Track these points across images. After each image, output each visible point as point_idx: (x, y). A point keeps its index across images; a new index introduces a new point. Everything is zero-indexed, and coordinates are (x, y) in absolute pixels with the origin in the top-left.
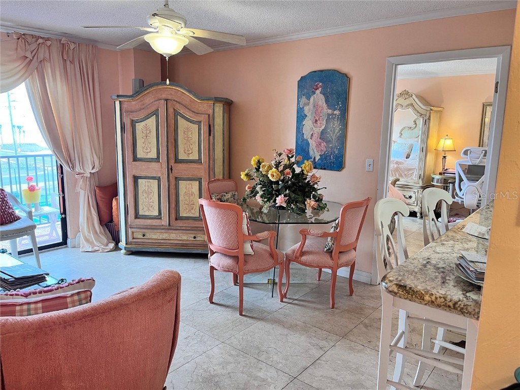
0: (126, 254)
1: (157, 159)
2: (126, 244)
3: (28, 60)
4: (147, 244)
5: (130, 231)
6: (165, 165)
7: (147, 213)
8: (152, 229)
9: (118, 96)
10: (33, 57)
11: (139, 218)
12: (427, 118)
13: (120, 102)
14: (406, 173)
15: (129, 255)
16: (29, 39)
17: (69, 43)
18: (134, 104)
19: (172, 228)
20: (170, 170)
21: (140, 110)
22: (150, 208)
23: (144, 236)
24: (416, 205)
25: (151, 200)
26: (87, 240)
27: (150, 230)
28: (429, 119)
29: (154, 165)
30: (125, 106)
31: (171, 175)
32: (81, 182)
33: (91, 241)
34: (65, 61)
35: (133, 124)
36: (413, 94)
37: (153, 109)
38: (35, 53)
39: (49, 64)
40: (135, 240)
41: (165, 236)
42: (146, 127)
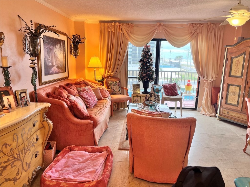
0: (218, 119)
1: (241, 77)
2: (219, 115)
3: (192, 34)
4: (229, 117)
5: (222, 109)
6: (244, 80)
7: (231, 103)
8: (232, 111)
9: (227, 46)
10: (195, 33)
11: (227, 104)
13: (227, 48)
15: (220, 120)
16: (194, 25)
17: (211, 24)
18: (234, 49)
19: (243, 112)
20: (247, 83)
21: (236, 52)
22: (233, 100)
23: (228, 113)
25: (234, 97)
26: (204, 110)
27: (231, 111)
29: (239, 80)
30: (229, 50)
31: (247, 85)
32: (206, 84)
33: (205, 110)
34: (208, 32)
35: (232, 59)
37: (243, 52)
38: (195, 31)
39: (201, 35)
40: (223, 114)
41: (239, 116)
42: (238, 61)
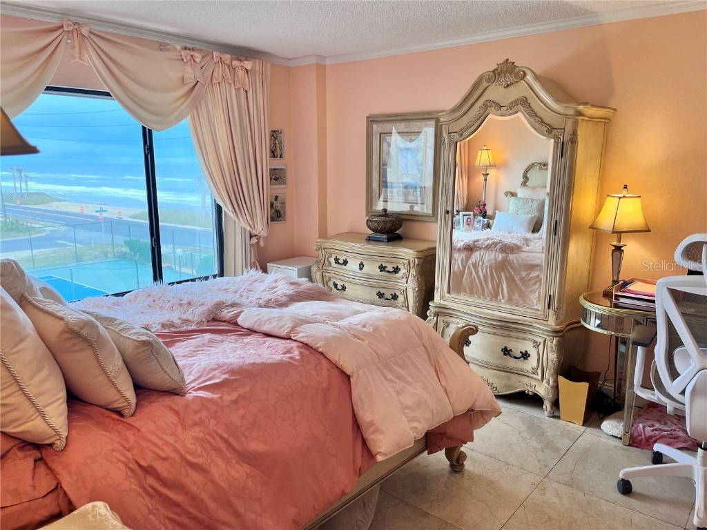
12: (567, 136)
14: (524, 274)
24: (539, 377)
28: (573, 141)
36: (527, 71)
